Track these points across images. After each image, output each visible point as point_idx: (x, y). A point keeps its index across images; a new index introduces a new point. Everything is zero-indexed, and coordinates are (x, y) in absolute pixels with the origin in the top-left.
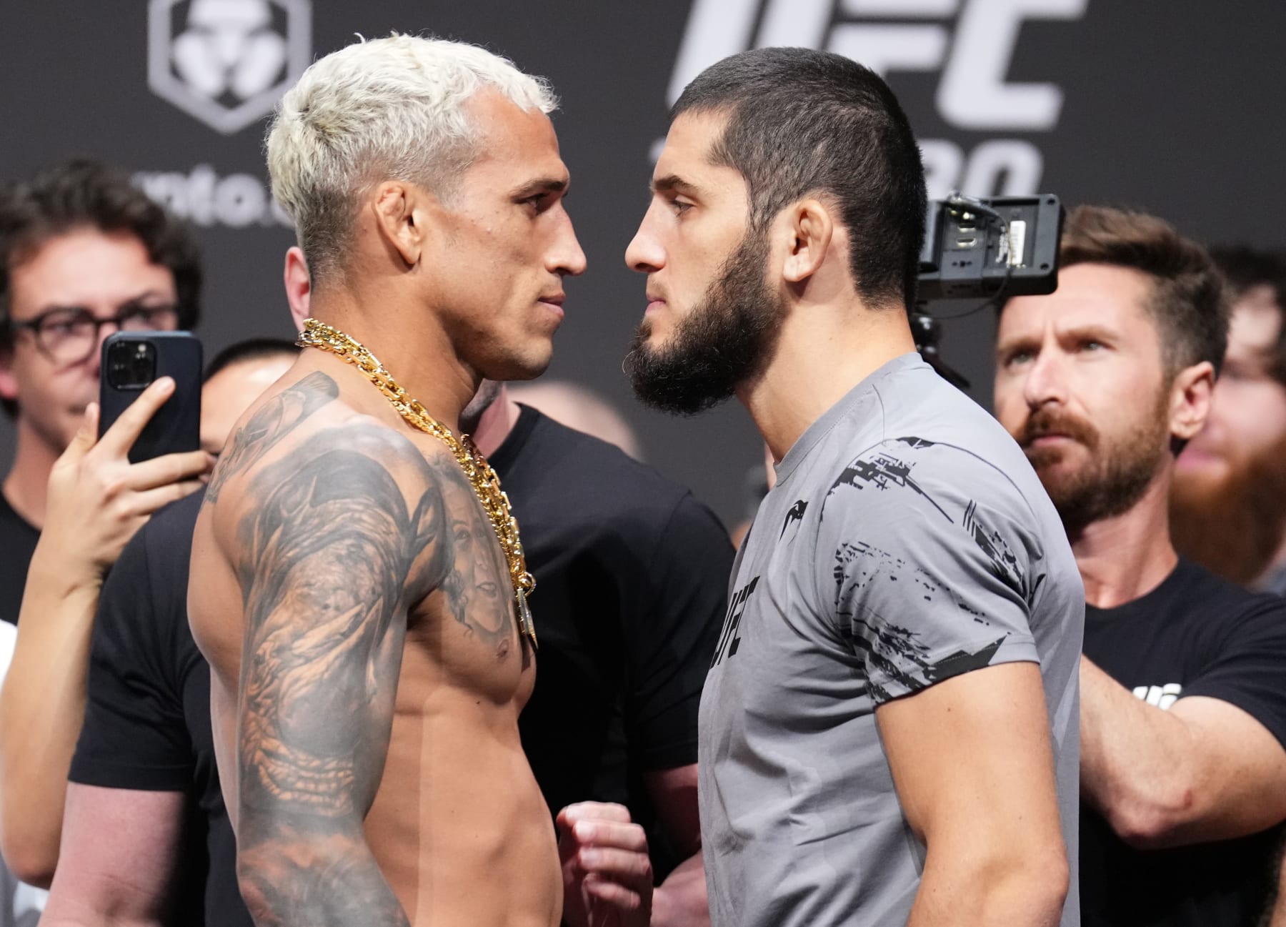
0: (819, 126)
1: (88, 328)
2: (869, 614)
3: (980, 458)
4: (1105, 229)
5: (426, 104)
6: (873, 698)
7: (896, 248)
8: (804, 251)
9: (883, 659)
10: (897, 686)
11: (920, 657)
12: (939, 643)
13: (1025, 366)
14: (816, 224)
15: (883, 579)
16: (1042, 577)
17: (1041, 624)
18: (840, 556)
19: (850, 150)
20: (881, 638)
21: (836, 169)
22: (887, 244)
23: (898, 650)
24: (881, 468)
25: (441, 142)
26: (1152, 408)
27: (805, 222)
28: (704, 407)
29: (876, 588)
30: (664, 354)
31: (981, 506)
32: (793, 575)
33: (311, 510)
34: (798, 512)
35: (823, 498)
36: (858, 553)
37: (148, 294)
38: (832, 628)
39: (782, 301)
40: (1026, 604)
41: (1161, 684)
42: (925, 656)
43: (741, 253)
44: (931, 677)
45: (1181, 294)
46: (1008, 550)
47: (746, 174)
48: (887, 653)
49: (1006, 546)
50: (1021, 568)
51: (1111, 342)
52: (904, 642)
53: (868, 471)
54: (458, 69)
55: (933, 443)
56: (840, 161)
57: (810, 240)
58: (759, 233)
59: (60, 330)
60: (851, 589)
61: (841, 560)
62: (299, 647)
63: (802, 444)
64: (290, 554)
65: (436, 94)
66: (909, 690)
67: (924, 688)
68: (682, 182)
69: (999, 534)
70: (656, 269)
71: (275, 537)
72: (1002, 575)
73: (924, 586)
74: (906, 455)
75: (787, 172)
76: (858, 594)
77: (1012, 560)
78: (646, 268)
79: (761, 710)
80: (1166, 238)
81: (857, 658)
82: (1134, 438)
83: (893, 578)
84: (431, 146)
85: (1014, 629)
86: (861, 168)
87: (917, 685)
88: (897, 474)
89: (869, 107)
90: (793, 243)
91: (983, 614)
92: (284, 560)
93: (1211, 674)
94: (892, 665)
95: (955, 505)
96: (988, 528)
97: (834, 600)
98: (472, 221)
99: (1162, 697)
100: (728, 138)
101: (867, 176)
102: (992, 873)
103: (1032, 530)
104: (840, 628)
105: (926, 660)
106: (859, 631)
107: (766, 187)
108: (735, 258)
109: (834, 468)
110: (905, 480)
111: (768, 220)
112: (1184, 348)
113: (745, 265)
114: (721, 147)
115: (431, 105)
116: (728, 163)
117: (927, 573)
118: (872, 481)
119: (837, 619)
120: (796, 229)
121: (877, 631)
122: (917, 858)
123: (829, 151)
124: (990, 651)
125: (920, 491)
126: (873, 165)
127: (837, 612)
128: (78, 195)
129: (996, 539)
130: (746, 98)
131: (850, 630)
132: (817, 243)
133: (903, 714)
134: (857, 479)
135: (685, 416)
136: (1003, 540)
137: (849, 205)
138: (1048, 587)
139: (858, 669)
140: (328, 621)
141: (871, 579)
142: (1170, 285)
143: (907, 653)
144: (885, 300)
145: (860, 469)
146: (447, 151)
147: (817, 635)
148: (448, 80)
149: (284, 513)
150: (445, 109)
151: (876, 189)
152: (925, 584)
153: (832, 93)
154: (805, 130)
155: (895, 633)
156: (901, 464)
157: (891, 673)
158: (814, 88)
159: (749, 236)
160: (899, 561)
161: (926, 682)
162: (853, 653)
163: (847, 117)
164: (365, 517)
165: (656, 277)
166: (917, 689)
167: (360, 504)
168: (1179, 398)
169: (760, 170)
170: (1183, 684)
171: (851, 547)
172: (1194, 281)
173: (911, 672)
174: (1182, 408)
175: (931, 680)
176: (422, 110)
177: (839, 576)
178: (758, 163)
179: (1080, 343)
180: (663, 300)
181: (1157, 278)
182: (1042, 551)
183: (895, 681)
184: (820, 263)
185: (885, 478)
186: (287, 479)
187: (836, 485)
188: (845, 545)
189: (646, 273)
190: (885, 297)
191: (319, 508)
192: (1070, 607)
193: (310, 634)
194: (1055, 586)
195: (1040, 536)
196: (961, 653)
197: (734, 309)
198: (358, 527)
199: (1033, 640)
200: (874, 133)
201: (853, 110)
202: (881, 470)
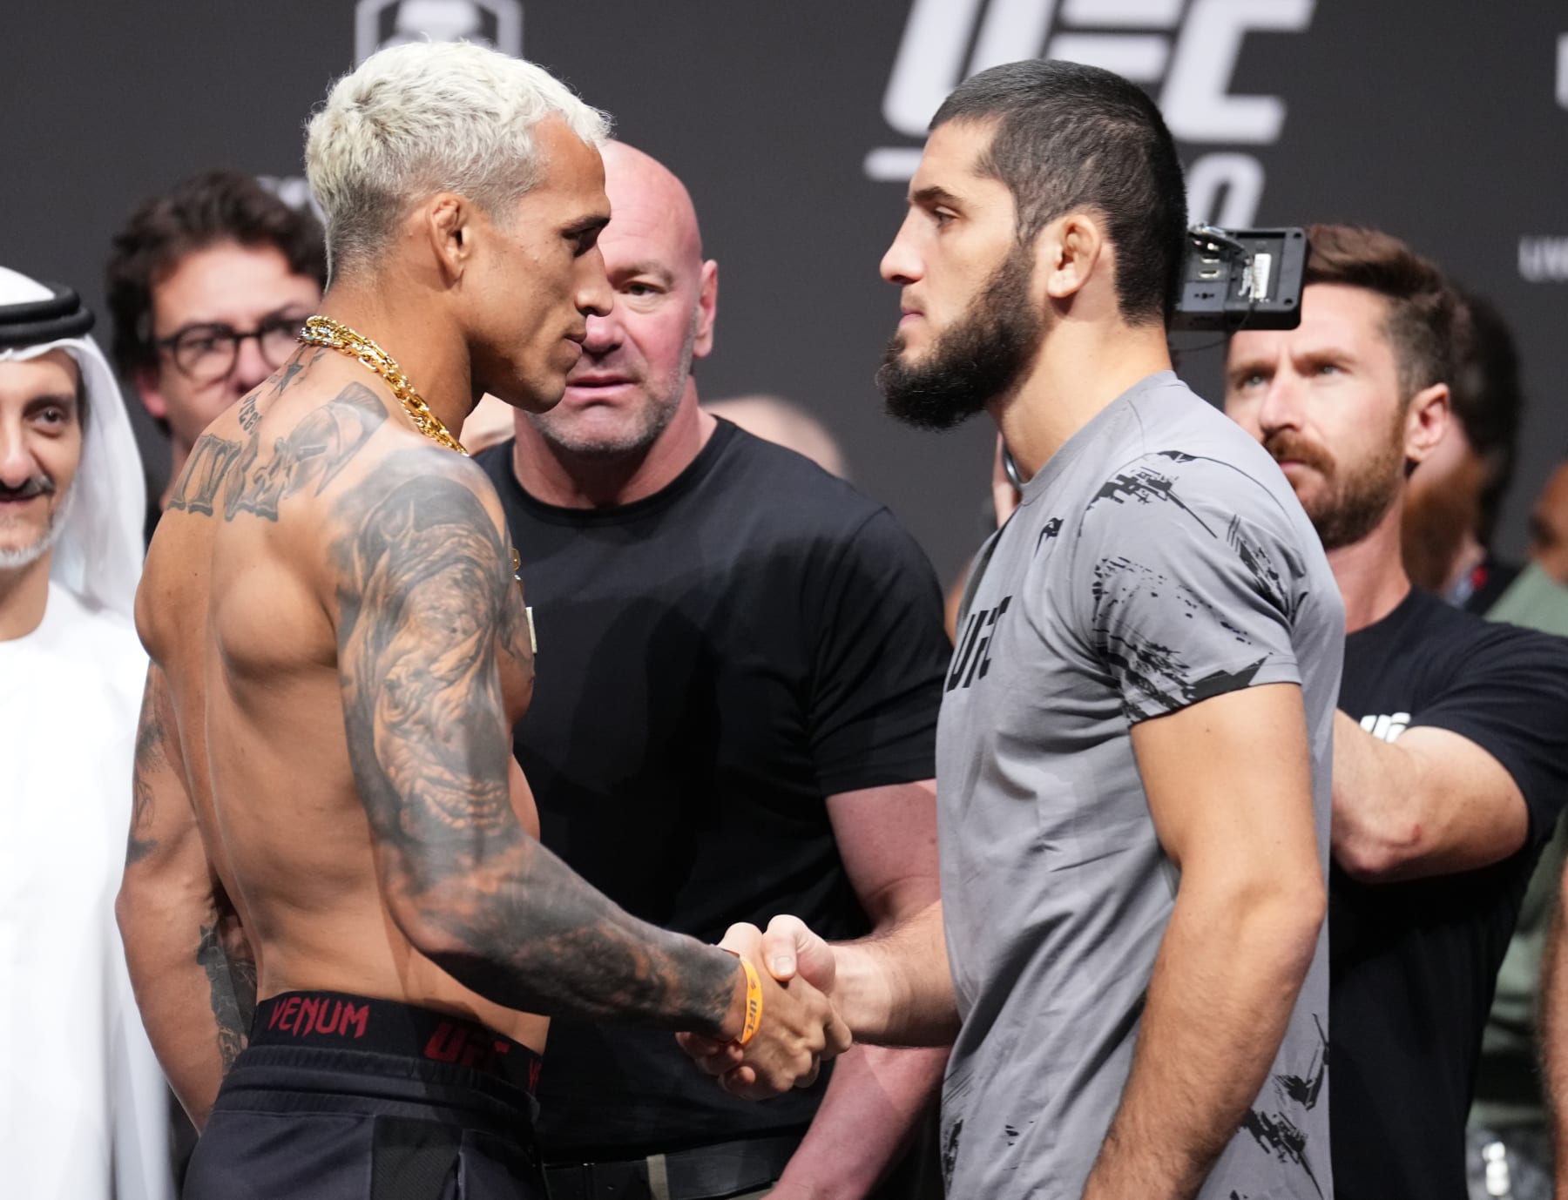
0: (1087, 140)
1: (227, 344)
2: (1127, 631)
3: (1243, 473)
4: (1341, 250)
5: (495, 121)
6: (1128, 717)
7: (1160, 266)
8: (1069, 266)
9: (1140, 677)
10: (1154, 704)
11: (1179, 676)
12: (1197, 663)
13: (1260, 388)
14: (1085, 239)
15: (1144, 594)
16: (1304, 595)
17: (1302, 640)
18: (1100, 572)
19: (1119, 165)
20: (1139, 656)
21: (1104, 185)
22: (1151, 262)
23: (1156, 667)
24: (1143, 482)
25: (504, 162)
26: (1388, 433)
27: (1073, 237)
28: (957, 421)
29: (1136, 603)
30: (920, 367)
31: (1244, 520)
32: (1049, 592)
33: (417, 534)
34: (1053, 530)
35: (1082, 511)
36: (1118, 569)
37: (289, 306)
38: (1089, 647)
39: (1045, 316)
40: (1287, 622)
41: (1390, 714)
42: (1184, 675)
43: (1006, 267)
44: (1190, 696)
45: (1417, 314)
46: (1271, 566)
47: (1013, 186)
48: (1145, 671)
49: (1269, 562)
50: (1283, 586)
51: (1345, 365)
52: (1163, 660)
53: (1129, 485)
54: (528, 91)
55: (1195, 458)
56: (1109, 176)
57: (1076, 256)
58: (1024, 248)
59: (200, 347)
60: (1110, 605)
61: (1100, 575)
62: (436, 671)
63: (1055, 462)
64: (405, 578)
65: (506, 111)
66: (1165, 709)
67: (1183, 707)
68: (945, 193)
69: (1263, 550)
70: (911, 281)
71: (383, 561)
72: (1264, 592)
73: (1186, 604)
74: (1166, 469)
75: (1055, 187)
76: (1117, 610)
77: (1275, 576)
78: (902, 280)
79: (1014, 731)
80: (1401, 257)
81: (1113, 677)
82: (1370, 464)
83: (1154, 595)
84: (493, 164)
85: (1275, 649)
86: (1129, 184)
87: (1175, 705)
88: (1160, 489)
89: (1138, 123)
90: (1059, 259)
91: (1246, 633)
92: (399, 584)
93: (1444, 704)
94: (1150, 683)
95: (1219, 520)
96: (1252, 544)
97: (1091, 617)
98: (522, 247)
99: (1389, 728)
100: (995, 150)
101: (1134, 193)
102: (1249, 897)
103: (1294, 547)
104: (1097, 645)
105: (1185, 679)
106: (1116, 648)
107: (1033, 200)
108: (999, 272)
109: (1092, 483)
110: (1168, 494)
111: (1034, 234)
112: (1419, 370)
113: (1008, 278)
114: (987, 159)
115: (500, 123)
116: (995, 176)
117: (1190, 590)
118: (1133, 495)
119: (1094, 636)
120: (1062, 244)
121: (1134, 648)
122: (1171, 882)
123: (1098, 166)
124: (1251, 671)
125: (1182, 506)
126: (1141, 181)
127: (1094, 630)
128: (215, 207)
129: (1260, 555)
130: (1013, 110)
131: (1106, 648)
132: (1085, 259)
133: (1161, 734)
134: (1118, 493)
135: (937, 432)
136: (1267, 555)
137: (1117, 222)
138: (1310, 606)
139: (1114, 687)
140: (458, 645)
141: (1131, 596)
142: (1405, 305)
143: (1166, 671)
144: (1147, 318)
145: (1121, 483)
146: (507, 173)
147: (1073, 653)
148: (520, 100)
149: (388, 538)
150: (513, 130)
151: (1144, 207)
152: (1187, 601)
153: (1101, 107)
154: (1073, 143)
155: (1154, 651)
156: (1163, 478)
157: (1147, 692)
158: (1082, 101)
159: (1013, 250)
160: (1161, 577)
161: (1184, 701)
162: (1109, 672)
163: (1117, 132)
164: (471, 542)
165: (911, 290)
166: (1175, 708)
167: (464, 529)
168: (1414, 421)
169: (1027, 183)
170: (1412, 713)
171: (1111, 562)
172: (1429, 301)
173: (1169, 691)
174: (1417, 432)
175: (1189, 699)
176: (490, 127)
177: (1098, 592)
178: (1025, 176)
179: (1316, 366)
180: (920, 313)
181: (1393, 299)
182: (1304, 568)
183: (1152, 700)
184: (1087, 279)
185: (1147, 492)
186: (379, 504)
187: (1095, 499)
188: (1105, 560)
189: (901, 285)
190: (1147, 315)
191: (425, 533)
192: (1331, 627)
193: (443, 657)
194: (1316, 605)
195: (1302, 552)
196: (1222, 672)
197: (995, 323)
198: (466, 552)
199: (1294, 660)
200: (1142, 150)
201: (1122, 125)
202: (1143, 484)
